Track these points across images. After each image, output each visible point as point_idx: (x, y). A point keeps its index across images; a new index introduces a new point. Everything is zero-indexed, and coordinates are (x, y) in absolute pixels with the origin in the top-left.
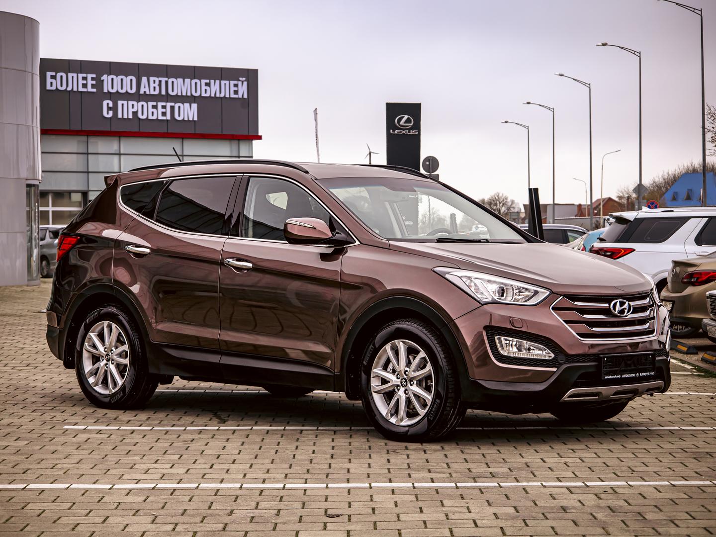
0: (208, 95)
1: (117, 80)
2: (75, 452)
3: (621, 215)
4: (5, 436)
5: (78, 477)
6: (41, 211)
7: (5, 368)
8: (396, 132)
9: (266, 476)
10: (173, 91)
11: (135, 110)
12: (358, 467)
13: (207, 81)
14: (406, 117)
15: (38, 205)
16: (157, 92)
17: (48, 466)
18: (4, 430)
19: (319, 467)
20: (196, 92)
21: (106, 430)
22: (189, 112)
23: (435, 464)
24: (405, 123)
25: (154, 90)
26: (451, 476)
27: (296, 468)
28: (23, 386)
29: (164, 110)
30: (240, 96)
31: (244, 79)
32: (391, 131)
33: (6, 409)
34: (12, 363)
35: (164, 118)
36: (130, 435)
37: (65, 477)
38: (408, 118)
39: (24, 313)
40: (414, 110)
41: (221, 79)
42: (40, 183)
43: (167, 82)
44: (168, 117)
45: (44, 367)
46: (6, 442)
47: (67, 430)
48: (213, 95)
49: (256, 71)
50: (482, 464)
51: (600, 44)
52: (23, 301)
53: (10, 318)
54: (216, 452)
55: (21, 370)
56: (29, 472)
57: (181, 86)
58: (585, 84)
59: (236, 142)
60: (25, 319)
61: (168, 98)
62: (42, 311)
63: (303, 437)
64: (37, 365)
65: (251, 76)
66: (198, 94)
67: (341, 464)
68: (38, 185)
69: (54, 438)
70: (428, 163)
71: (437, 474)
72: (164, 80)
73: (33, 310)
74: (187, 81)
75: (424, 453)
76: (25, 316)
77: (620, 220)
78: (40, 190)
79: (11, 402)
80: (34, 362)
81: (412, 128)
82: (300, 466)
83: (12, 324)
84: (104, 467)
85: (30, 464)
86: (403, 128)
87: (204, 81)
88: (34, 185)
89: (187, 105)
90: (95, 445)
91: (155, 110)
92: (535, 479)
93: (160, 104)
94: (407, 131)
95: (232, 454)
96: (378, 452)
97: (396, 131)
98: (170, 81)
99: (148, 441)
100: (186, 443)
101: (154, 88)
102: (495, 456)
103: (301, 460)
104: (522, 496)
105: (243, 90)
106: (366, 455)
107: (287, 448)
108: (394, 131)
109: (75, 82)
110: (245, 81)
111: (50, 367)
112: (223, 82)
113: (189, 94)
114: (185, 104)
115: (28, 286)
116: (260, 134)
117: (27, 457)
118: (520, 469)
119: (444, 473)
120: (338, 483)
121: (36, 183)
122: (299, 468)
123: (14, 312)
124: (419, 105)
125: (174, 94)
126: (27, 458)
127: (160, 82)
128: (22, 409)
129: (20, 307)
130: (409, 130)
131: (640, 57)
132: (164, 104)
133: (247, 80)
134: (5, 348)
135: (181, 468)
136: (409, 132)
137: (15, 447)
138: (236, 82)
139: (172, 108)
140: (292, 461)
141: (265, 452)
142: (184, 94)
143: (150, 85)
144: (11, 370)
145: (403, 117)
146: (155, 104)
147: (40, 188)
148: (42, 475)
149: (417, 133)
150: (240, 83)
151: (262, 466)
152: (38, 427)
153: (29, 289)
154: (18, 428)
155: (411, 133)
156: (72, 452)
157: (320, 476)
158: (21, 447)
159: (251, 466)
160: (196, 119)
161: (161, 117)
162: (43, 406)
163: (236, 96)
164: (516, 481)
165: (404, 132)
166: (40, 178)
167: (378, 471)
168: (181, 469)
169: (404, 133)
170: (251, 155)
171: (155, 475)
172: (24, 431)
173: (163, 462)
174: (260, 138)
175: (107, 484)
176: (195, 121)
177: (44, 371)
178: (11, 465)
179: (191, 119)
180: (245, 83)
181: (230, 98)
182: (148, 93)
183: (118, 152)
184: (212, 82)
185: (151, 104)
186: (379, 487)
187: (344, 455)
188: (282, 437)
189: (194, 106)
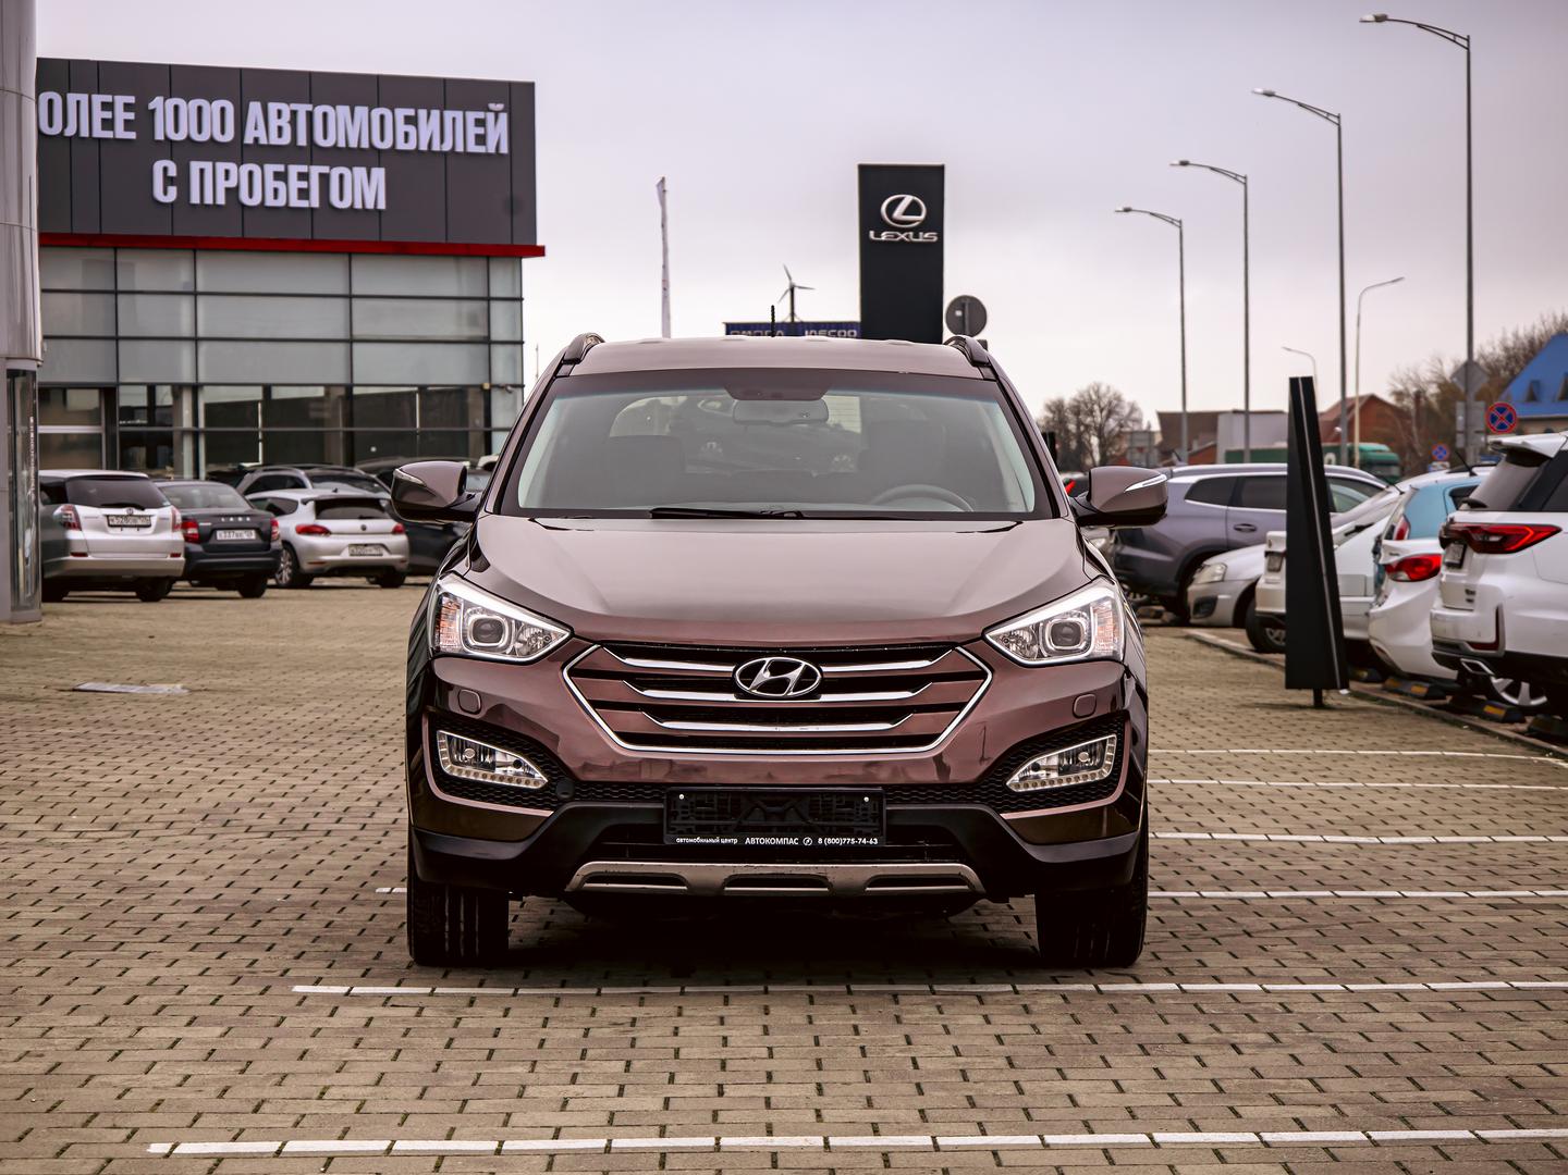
0: (411, 146)
1: (188, 108)
2: (355, 1054)
3: (1524, 443)
4: (156, 1014)
5: (399, 1120)
6: (42, 435)
7: (57, 834)
8: (884, 236)
9: (871, 1115)
10: (325, 137)
11: (232, 183)
12: (1090, 1089)
13: (411, 112)
14: (908, 199)
15: (35, 420)
16: (286, 140)
17: (306, 1091)
18: (146, 998)
19: (991, 1090)
20: (382, 139)
21: (401, 995)
22: (365, 189)
23: (1282, 1082)
24: (905, 213)
25: (280, 135)
26: (1342, 1114)
27: (936, 1093)
28: (134, 881)
29: (304, 185)
30: (492, 150)
31: (500, 107)
32: (872, 233)
33: (122, 943)
34: (73, 823)
35: (304, 204)
36: (469, 1010)
37: (366, 1121)
38: (913, 203)
39: (41, 693)
40: (927, 182)
41: (443, 107)
42: (38, 366)
43: (310, 115)
44: (315, 202)
45: (156, 833)
46: (169, 1030)
47: (305, 998)
48: (424, 147)
49: (530, 87)
50: (1399, 1081)
51: (1371, 18)
52: (23, 663)
53: (11, 705)
54: (713, 1053)
55: (100, 839)
56: (266, 1108)
57: (345, 125)
58: (1327, 116)
59: (482, 262)
60: (50, 709)
61: (313, 154)
62: (81, 687)
63: (908, 1012)
64: (135, 827)
65: (518, 100)
66: (387, 145)
67: (1045, 1084)
68: (34, 373)
69: (283, 1019)
70: (959, 313)
71: (1302, 1108)
72: (303, 109)
73: (56, 685)
74: (361, 111)
75: (1233, 1052)
76: (47, 700)
77: (1522, 456)
78: (40, 384)
79: (127, 924)
80: (126, 819)
81: (924, 227)
82: (943, 1088)
83: (27, 722)
84: (452, 1094)
85: (257, 1086)
86: (901, 226)
87: (401, 113)
88: (24, 373)
89: (360, 172)
90: (397, 1037)
91: (280, 185)
92: (1556, 1119)
93: (294, 170)
94: (911, 234)
95: (754, 1059)
96: (1120, 1051)
97: (884, 234)
98: (319, 111)
99: (522, 1025)
100: (622, 1029)
101: (280, 129)
102: (1420, 1060)
103: (939, 1073)
104: (1551, 1163)
105: (498, 133)
106: (1094, 1058)
107: (884, 1040)
108: (878, 235)
109: (87, 115)
110: (503, 111)
111: (169, 832)
112: (449, 115)
113: (365, 145)
114: (356, 169)
115: (12, 623)
116: (539, 243)
117: (240, 1068)
118: (1502, 1093)
119: (1320, 1106)
120: (1066, 1133)
121: (30, 366)
122: (944, 1094)
123: (14, 691)
124: (940, 170)
125: (329, 143)
126: (243, 1072)
127: (294, 113)
128: (162, 941)
129: (22, 677)
130: (916, 231)
131: (1468, 49)
132: (303, 169)
133: (509, 110)
134: (40, 784)
135: (644, 1094)
136: (916, 236)
137: (198, 1043)
138: (481, 115)
139: (325, 179)
140: (916, 1076)
141: (835, 1052)
142: (353, 144)
143: (270, 123)
144: (74, 840)
145: (900, 200)
146: (280, 168)
147: (38, 379)
148: (304, 1116)
149: (935, 239)
150: (490, 117)
151: (847, 1089)
152: (227, 988)
153: (16, 630)
154: (180, 992)
155: (920, 240)
156: (347, 1055)
157: (1010, 1116)
158: (213, 1043)
159: (820, 1089)
160: (382, 205)
161: (295, 202)
162: (211, 933)
163: (481, 149)
164: (1512, 1125)
165: (903, 236)
166: (39, 355)
167: (1146, 1100)
168: (649, 1098)
169: (902, 240)
170: (517, 295)
171: (593, 1115)
172: (198, 1000)
173: (591, 1079)
174: (540, 252)
175: (481, 1139)
176: (380, 211)
177: (158, 842)
178: (213, 1090)
179: (370, 205)
180: (504, 117)
181: (467, 154)
182: (263, 141)
183: (191, 289)
184: (422, 113)
185: (270, 169)
186: (1176, 1143)
187: (1038, 1059)
188: (854, 1012)
189: (379, 174)
